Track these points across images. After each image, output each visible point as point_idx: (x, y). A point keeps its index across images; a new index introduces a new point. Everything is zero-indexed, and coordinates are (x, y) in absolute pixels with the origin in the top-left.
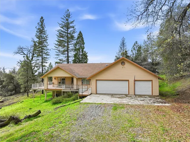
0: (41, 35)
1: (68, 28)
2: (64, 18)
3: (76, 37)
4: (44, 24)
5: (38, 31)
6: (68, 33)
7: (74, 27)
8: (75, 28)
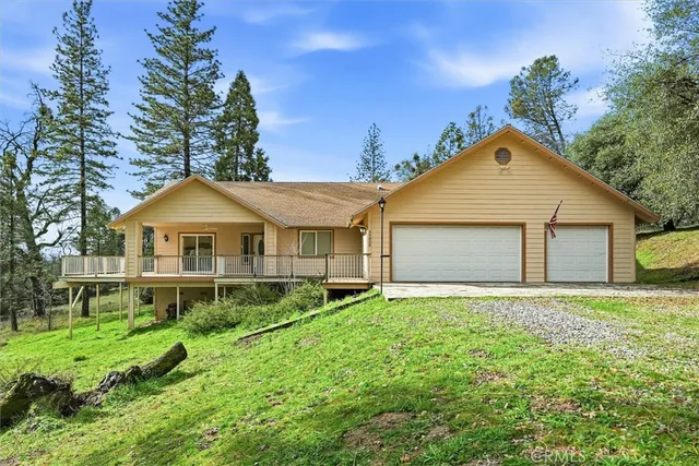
0: (78, 67)
1: (188, 60)
2: (172, 16)
3: (224, 99)
4: (89, 20)
5: (64, 47)
6: (187, 82)
7: (212, 57)
8: (215, 58)
